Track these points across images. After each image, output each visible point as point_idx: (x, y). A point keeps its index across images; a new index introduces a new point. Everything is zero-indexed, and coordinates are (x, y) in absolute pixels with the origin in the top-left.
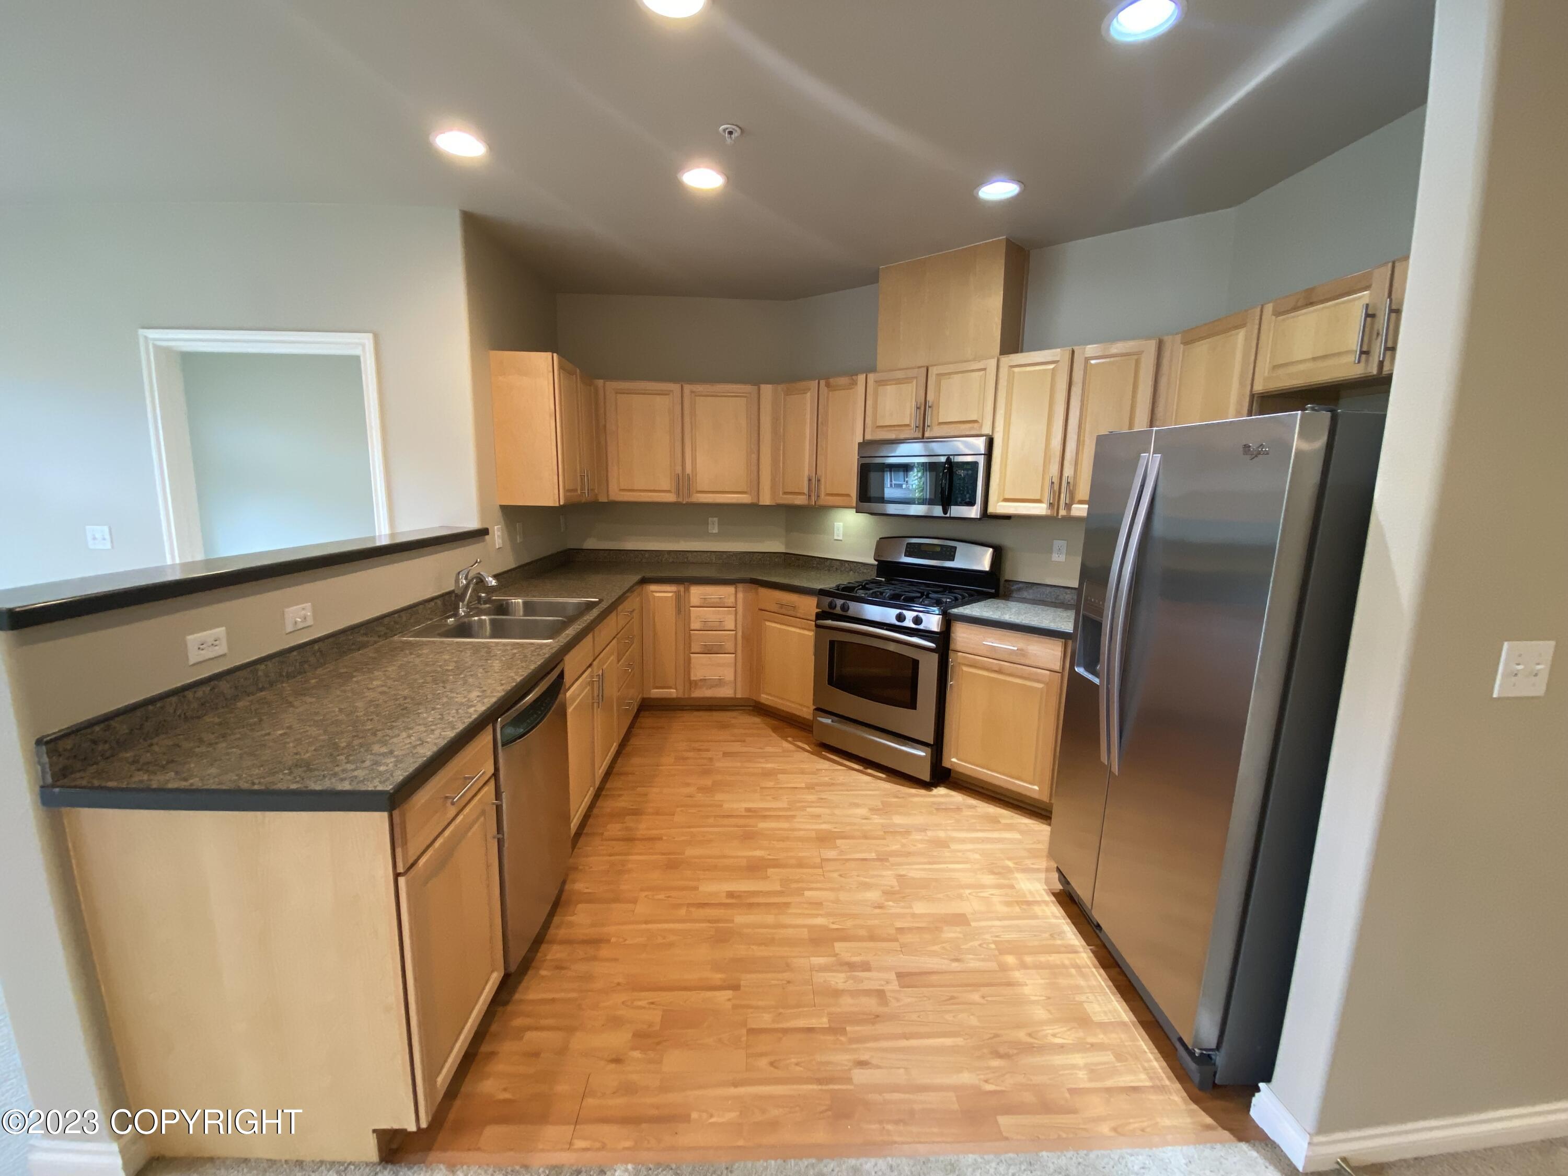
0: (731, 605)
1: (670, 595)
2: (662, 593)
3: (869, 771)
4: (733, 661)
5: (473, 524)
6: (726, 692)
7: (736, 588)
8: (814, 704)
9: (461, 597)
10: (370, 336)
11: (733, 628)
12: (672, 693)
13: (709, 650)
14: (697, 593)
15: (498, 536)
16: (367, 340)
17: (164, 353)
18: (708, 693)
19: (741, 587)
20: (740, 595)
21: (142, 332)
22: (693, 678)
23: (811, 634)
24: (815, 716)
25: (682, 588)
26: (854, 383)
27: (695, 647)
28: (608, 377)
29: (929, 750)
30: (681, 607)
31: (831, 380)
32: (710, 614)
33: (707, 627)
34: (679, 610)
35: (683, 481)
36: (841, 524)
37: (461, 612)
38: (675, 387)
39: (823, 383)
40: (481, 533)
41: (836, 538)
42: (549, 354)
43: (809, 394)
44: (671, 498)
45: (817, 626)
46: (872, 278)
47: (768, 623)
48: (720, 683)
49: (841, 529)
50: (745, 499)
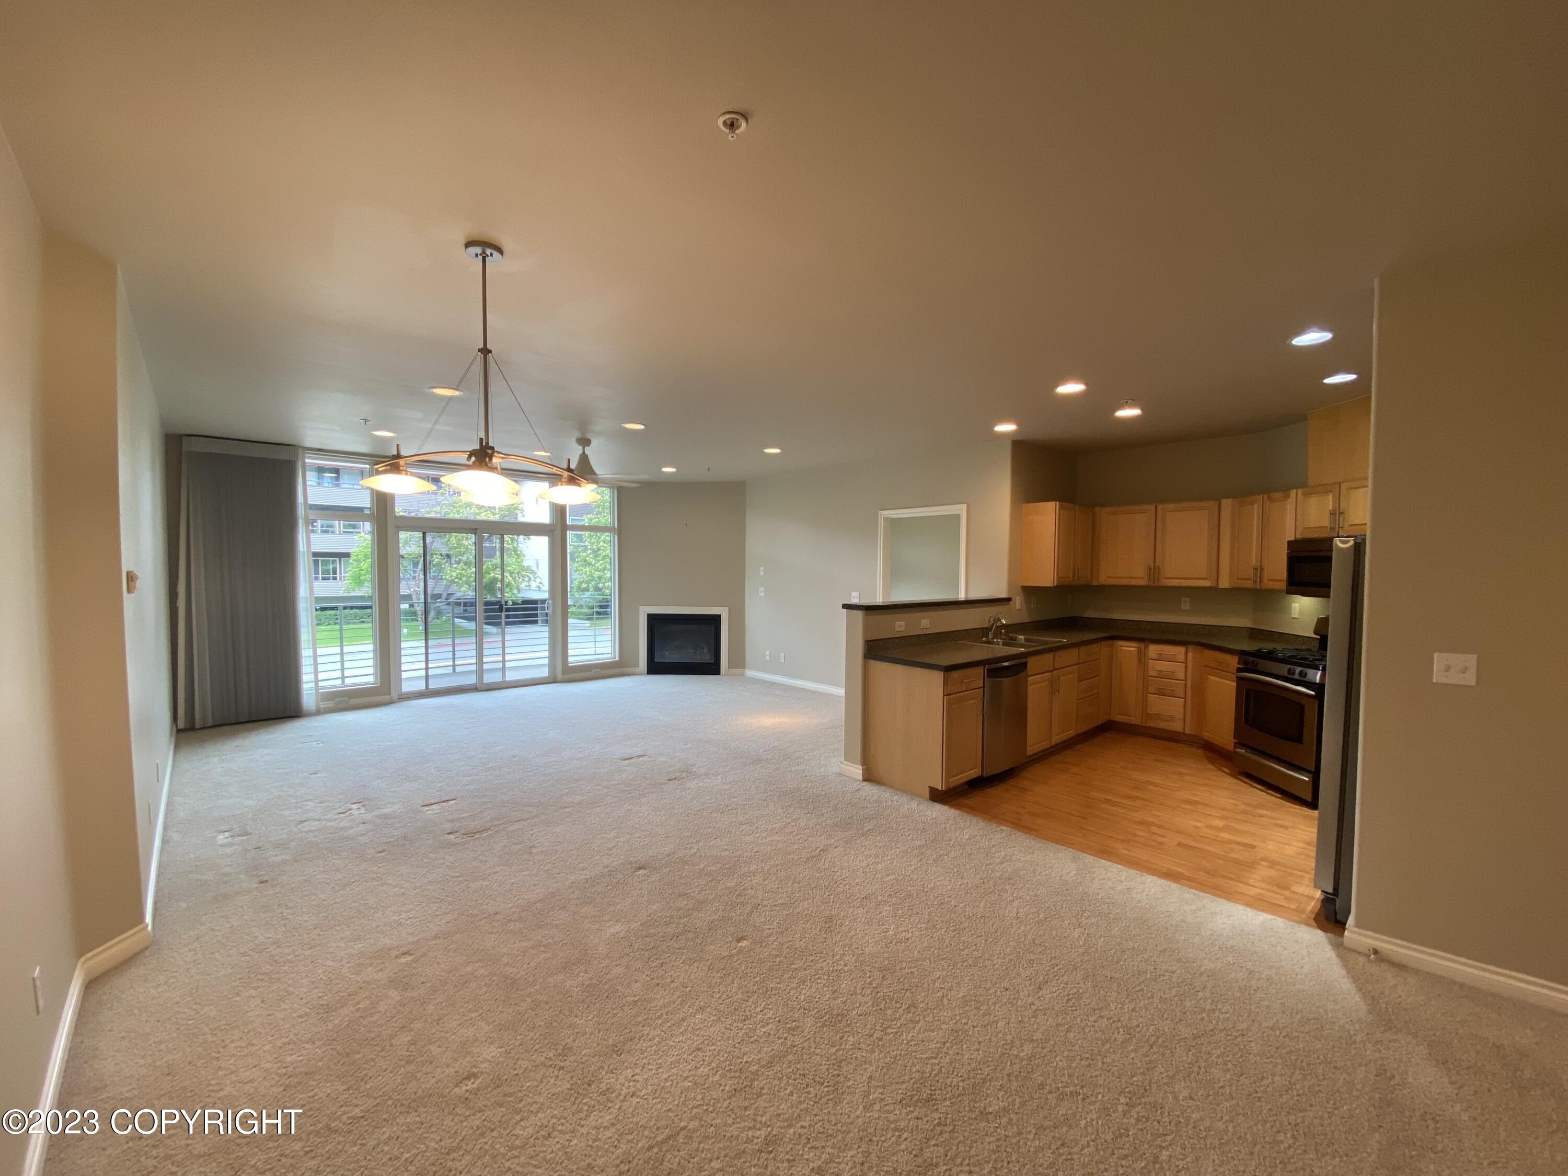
0: (1181, 661)
1: (1133, 649)
2: (1128, 648)
3: (1269, 791)
4: (1182, 704)
5: (1004, 595)
6: (1177, 726)
7: (1187, 648)
8: (1235, 738)
9: (990, 630)
10: (965, 505)
11: (1183, 678)
12: (1134, 720)
13: (1161, 693)
14: (1153, 650)
15: (1018, 602)
16: (964, 507)
17: (887, 520)
18: (1162, 725)
19: (1191, 648)
20: (1190, 655)
21: (880, 512)
22: (1149, 711)
23: (1235, 684)
24: (1235, 747)
25: (1142, 645)
26: (1288, 496)
27: (1151, 689)
28: (1102, 506)
29: (1311, 775)
30: (1142, 659)
31: (1271, 495)
32: (1163, 666)
33: (1161, 675)
34: (1140, 661)
35: (1154, 571)
36: (1297, 605)
37: (990, 637)
38: (1152, 507)
39: (1266, 496)
40: (1008, 600)
41: (1293, 616)
42: (1054, 502)
43: (1256, 506)
44: (1144, 582)
45: (1238, 678)
46: (1302, 418)
47: (1210, 676)
48: (1172, 718)
49: (1298, 609)
50: (1207, 584)
